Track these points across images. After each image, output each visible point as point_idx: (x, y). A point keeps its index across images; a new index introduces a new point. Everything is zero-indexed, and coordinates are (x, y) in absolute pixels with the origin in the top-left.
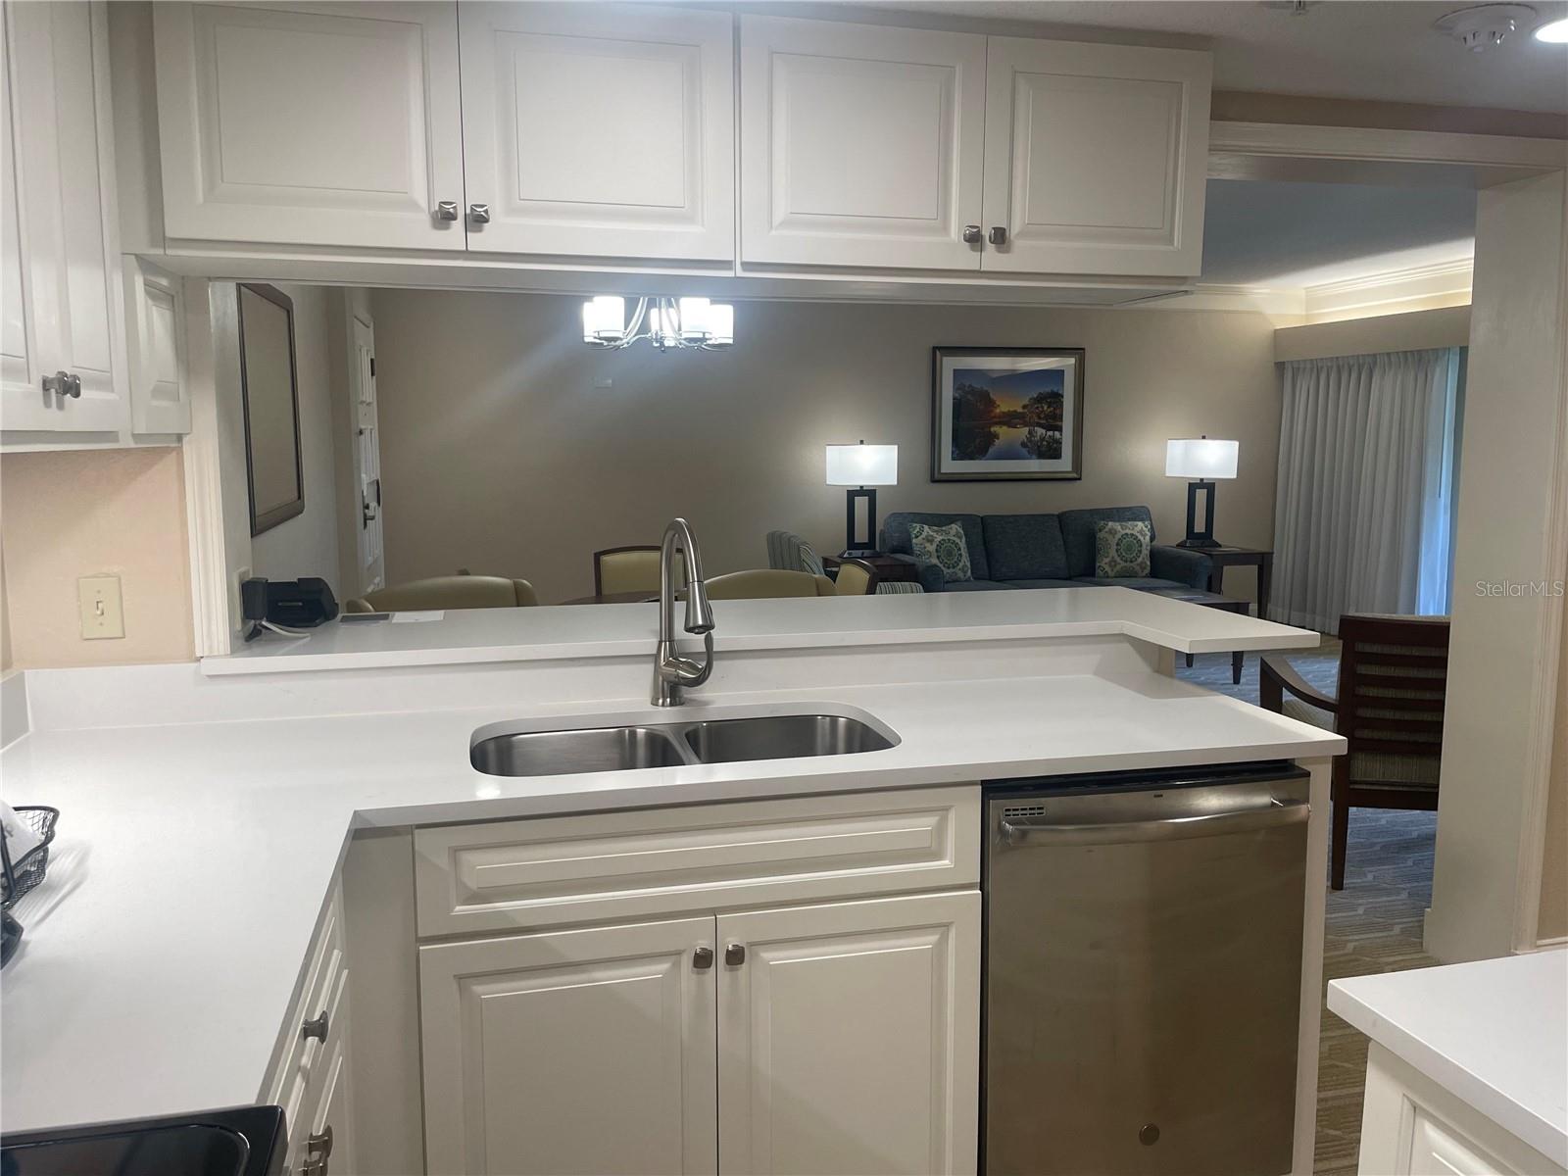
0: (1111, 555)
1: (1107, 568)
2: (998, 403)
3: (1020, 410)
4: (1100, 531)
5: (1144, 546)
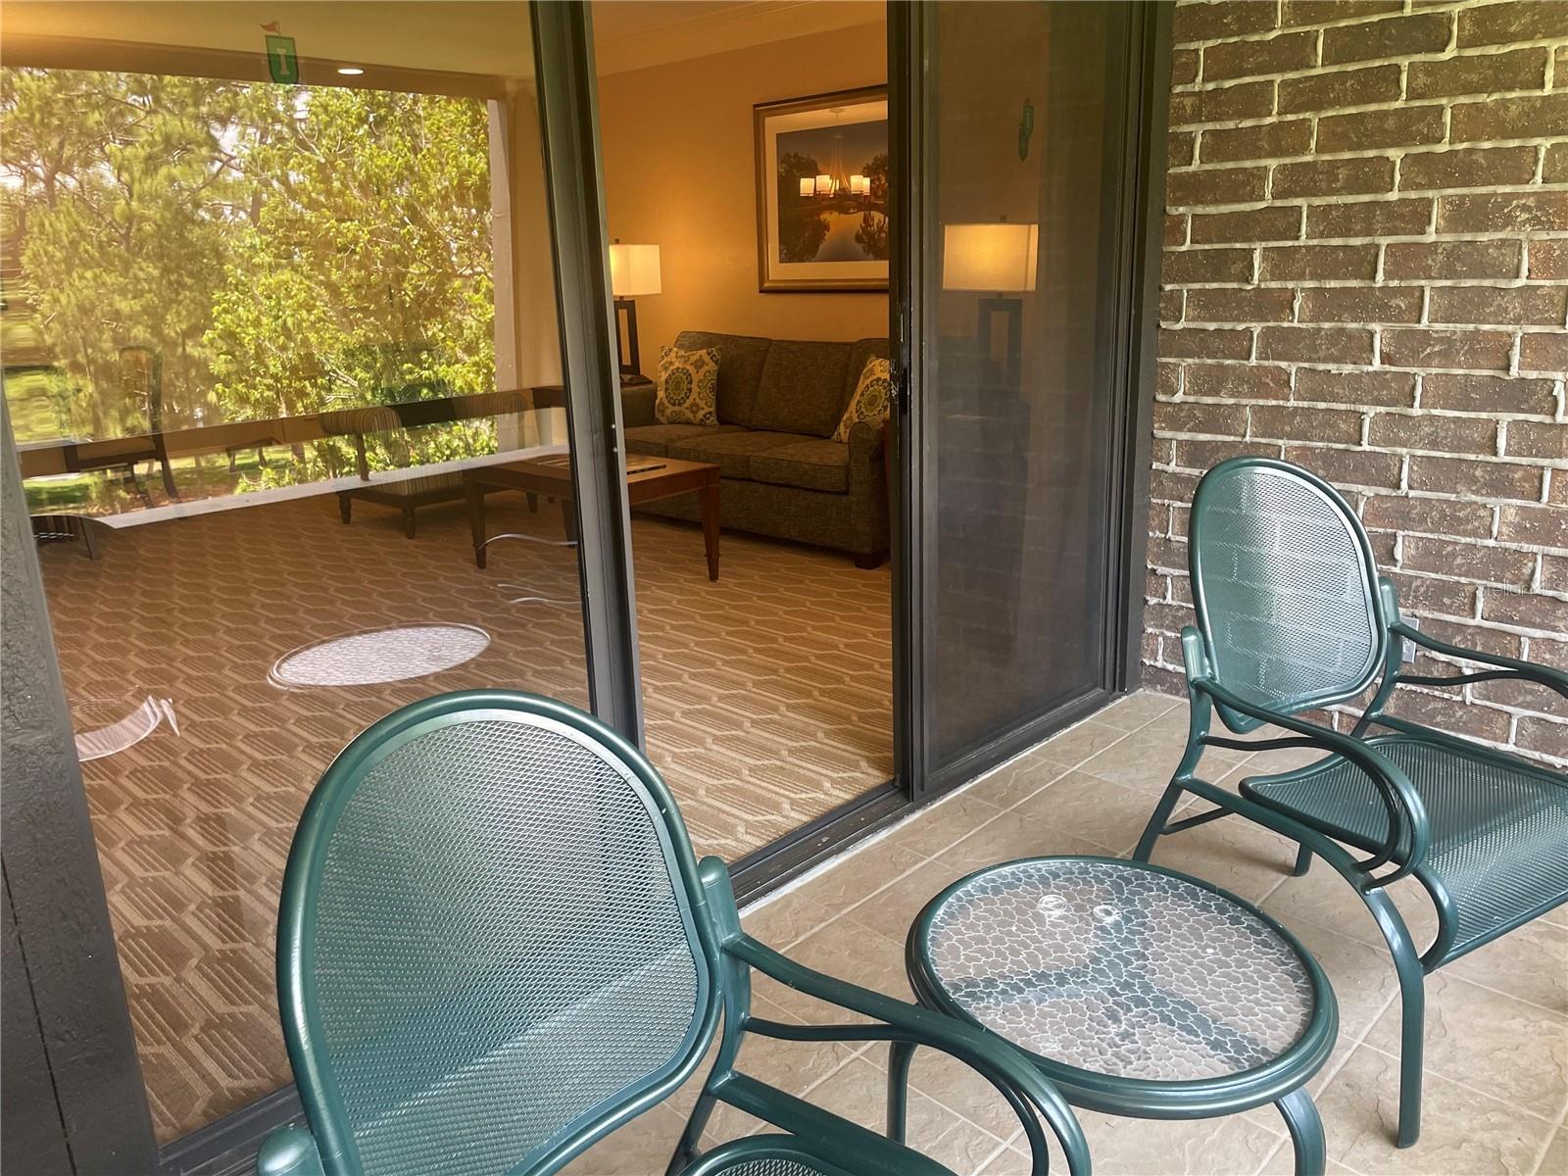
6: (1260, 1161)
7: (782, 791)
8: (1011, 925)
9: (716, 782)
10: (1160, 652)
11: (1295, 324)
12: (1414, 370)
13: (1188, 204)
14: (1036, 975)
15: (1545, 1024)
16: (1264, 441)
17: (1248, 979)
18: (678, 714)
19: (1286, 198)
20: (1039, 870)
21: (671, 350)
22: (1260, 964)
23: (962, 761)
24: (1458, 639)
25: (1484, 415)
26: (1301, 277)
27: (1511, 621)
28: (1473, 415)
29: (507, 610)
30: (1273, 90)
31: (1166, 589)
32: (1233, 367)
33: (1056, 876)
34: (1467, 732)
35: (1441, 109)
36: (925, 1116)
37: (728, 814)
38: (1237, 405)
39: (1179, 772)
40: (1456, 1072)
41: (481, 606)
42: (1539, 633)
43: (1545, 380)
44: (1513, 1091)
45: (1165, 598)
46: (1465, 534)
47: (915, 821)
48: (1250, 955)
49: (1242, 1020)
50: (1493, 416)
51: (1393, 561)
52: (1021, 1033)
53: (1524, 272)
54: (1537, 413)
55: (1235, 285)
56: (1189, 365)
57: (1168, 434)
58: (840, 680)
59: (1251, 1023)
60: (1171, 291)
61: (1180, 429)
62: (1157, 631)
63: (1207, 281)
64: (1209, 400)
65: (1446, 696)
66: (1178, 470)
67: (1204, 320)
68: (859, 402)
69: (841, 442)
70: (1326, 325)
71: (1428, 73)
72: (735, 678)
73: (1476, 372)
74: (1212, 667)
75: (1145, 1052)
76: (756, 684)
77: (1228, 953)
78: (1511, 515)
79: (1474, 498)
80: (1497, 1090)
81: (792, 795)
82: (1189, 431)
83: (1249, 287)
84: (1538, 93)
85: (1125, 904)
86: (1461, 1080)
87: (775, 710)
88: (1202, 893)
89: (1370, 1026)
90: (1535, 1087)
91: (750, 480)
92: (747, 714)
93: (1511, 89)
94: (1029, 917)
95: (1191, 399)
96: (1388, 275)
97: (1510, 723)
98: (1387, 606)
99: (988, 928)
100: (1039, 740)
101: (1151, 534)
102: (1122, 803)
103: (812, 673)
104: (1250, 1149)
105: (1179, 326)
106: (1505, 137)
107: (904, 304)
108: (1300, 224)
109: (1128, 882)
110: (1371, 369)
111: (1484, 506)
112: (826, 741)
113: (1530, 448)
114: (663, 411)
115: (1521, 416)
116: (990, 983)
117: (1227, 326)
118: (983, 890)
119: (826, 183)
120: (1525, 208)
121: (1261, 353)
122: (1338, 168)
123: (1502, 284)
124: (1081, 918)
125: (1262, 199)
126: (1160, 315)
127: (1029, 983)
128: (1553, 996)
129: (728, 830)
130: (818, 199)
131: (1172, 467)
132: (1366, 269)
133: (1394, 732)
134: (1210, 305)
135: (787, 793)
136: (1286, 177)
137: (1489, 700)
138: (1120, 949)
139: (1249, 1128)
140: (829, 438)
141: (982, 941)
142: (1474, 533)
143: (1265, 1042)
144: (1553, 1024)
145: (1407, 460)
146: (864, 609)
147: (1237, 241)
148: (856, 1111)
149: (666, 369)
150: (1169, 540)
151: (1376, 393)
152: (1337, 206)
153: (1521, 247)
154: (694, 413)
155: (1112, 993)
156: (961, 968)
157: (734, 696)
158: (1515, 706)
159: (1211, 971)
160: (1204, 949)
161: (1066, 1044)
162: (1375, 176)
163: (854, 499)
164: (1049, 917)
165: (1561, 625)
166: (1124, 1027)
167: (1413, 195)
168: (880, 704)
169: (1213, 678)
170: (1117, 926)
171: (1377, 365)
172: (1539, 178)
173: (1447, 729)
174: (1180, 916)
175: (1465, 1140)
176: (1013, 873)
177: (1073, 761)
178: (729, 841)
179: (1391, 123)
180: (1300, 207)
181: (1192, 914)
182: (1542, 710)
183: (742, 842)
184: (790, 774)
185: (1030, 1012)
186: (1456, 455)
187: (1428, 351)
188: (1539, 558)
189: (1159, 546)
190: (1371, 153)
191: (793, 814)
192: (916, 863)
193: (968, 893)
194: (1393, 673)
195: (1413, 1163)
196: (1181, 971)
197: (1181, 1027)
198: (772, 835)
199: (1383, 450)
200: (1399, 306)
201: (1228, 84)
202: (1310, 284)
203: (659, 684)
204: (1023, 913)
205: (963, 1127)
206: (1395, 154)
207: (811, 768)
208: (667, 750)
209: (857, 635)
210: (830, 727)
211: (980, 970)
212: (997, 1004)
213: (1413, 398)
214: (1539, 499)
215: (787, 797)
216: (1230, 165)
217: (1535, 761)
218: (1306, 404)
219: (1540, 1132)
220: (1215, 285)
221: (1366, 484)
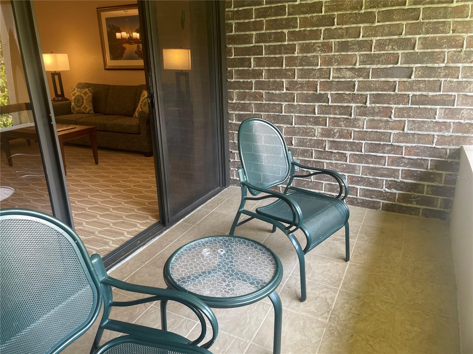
6: (267, 312)
7: (124, 229)
8: (194, 259)
9: (102, 229)
10: (235, 175)
11: (263, 80)
12: (294, 92)
13: (232, 44)
14: (202, 272)
15: (335, 263)
16: (258, 113)
17: (260, 263)
18: (87, 209)
19: (259, 43)
20: (202, 242)
21: (75, 89)
22: (262, 259)
23: (180, 213)
24: (309, 164)
25: (312, 104)
26: (264, 66)
27: (321, 158)
28: (309, 104)
29: (21, 180)
30: (253, 11)
31: (235, 157)
32: (248, 92)
33: (207, 243)
34: (313, 189)
35: (297, 18)
36: (174, 320)
37: (106, 238)
38: (250, 103)
39: (240, 208)
40: (314, 279)
41: (11, 179)
42: (328, 161)
43: (326, 94)
44: (329, 282)
45: (235, 159)
46: (309, 136)
47: (167, 232)
48: (260, 257)
49: (258, 275)
50: (314, 104)
51: (292, 145)
52: (198, 290)
53: (319, 64)
54: (324, 103)
55: (247, 68)
56: (236, 92)
57: (232, 112)
58: (141, 192)
59: (261, 275)
60: (230, 70)
61: (235, 110)
62: (234, 169)
63: (239, 67)
64: (242, 102)
65: (307, 180)
66: (236, 122)
67: (239, 78)
68: (141, 105)
69: (136, 117)
70: (271, 80)
71: (293, 8)
72: (107, 195)
73: (309, 92)
74: (246, 178)
75: (233, 289)
76: (113, 196)
77: (254, 257)
78: (320, 130)
79: (310, 126)
80: (325, 282)
81: (127, 230)
82: (238, 111)
83: (251, 69)
84: (321, 14)
85: (226, 248)
86: (316, 281)
87: (120, 204)
88: (247, 241)
89: (293, 270)
90: (334, 280)
91: (106, 131)
92: (111, 206)
93: (314, 13)
94: (200, 256)
95: (238, 102)
96: (286, 66)
97: (322, 185)
98: (290, 157)
99: (188, 261)
100: (203, 204)
101: (230, 141)
102: (227, 219)
103: (131, 191)
104: (264, 310)
105: (233, 80)
106: (313, 27)
107: (150, 73)
108: (263, 51)
109: (227, 241)
110: (283, 92)
111: (313, 128)
112: (138, 212)
113: (323, 112)
114: (74, 110)
115: (320, 104)
116: (189, 277)
117: (246, 80)
118: (186, 250)
119: (124, 35)
120: (319, 47)
121: (255, 88)
122: (271, 35)
123: (314, 68)
124: (214, 254)
125: (252, 43)
126: (227, 77)
127: (200, 275)
128: (337, 256)
129: (106, 243)
130: (122, 40)
131: (234, 122)
132: (281, 64)
133: (295, 191)
134: (241, 74)
135: (126, 229)
136: (258, 37)
137: (317, 180)
138: (225, 261)
139: (264, 304)
140: (132, 116)
141: (186, 265)
142: (311, 136)
143: (265, 280)
144: (337, 263)
145: (294, 117)
146: (148, 169)
147: (246, 56)
148: (152, 322)
149: (74, 95)
150: (235, 143)
151: (285, 99)
152: (272, 46)
153: (318, 58)
154: (85, 110)
155: (224, 274)
156: (179, 275)
157: (106, 201)
158: (324, 181)
159: (250, 263)
160: (248, 257)
161: (211, 291)
162: (280, 37)
163: (142, 135)
164: (206, 255)
165: (333, 158)
166: (227, 283)
167: (291, 43)
168: (155, 199)
169: (247, 181)
170: (224, 254)
171: (285, 91)
172: (322, 38)
173: (308, 188)
174: (241, 249)
175: (318, 297)
176: (195, 244)
177: (213, 209)
178: (107, 247)
179: (284, 22)
180: (262, 46)
181: (244, 248)
182: (330, 181)
183: (111, 247)
184: (126, 223)
185: (201, 284)
186: (305, 115)
187: (297, 86)
188: (327, 141)
189: (232, 144)
190: (280, 31)
191: (128, 236)
192: (168, 245)
193: (182, 252)
194: (293, 175)
195: (305, 306)
196: (242, 264)
197: (243, 280)
198: (121, 243)
199: (288, 114)
200: (289, 74)
201: (241, 9)
202: (266, 68)
203: (79, 200)
204: (198, 255)
205: (185, 320)
206: (286, 31)
207: (134, 221)
208: (84, 221)
209: (147, 178)
210: (139, 207)
211: (186, 274)
212: (191, 283)
213: (294, 100)
214: (326, 126)
215: (126, 231)
216: (243, 33)
217: (329, 195)
218: (268, 102)
219: (335, 292)
220: (241, 68)
221: (284, 124)
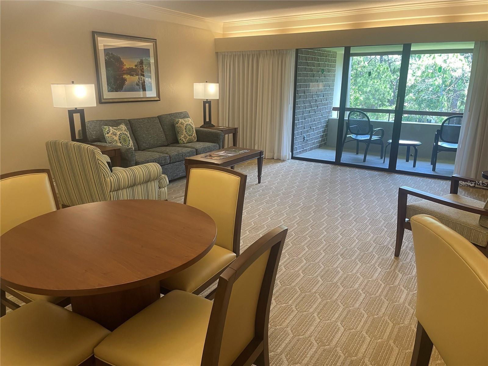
0: (184, 134)
1: (184, 140)
2: (125, 63)
3: (134, 67)
4: (177, 123)
5: (194, 128)
